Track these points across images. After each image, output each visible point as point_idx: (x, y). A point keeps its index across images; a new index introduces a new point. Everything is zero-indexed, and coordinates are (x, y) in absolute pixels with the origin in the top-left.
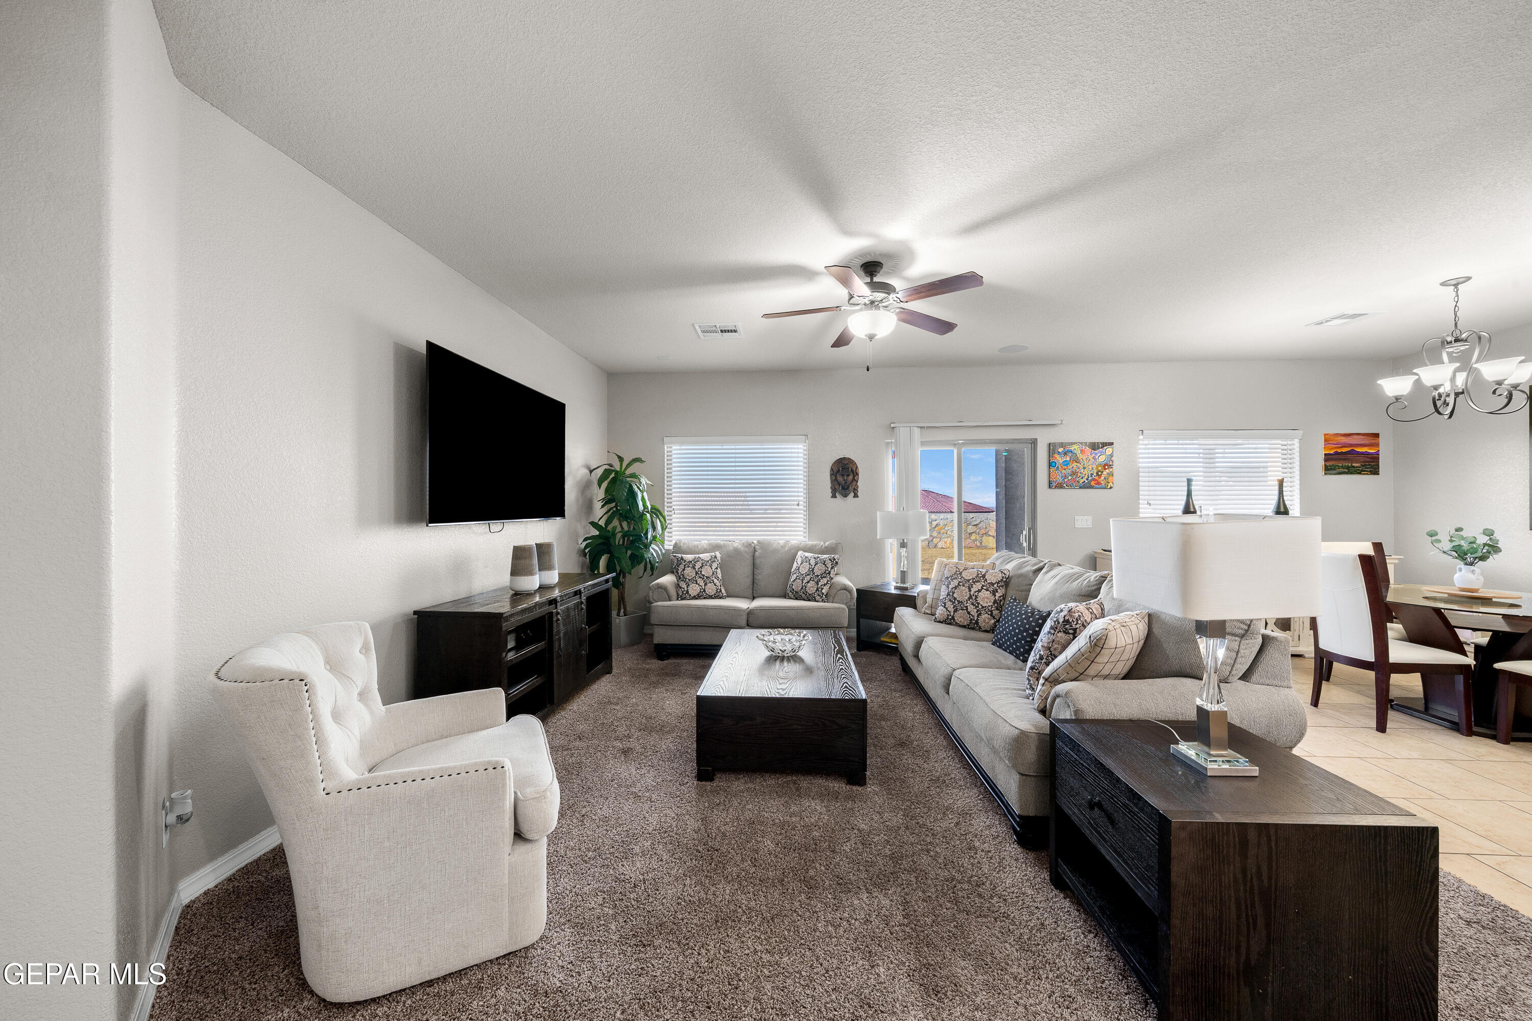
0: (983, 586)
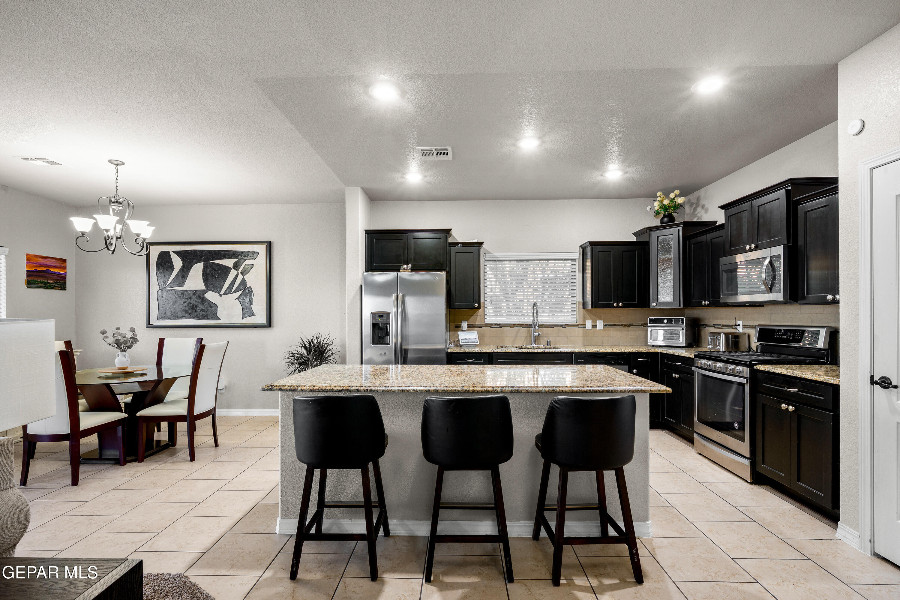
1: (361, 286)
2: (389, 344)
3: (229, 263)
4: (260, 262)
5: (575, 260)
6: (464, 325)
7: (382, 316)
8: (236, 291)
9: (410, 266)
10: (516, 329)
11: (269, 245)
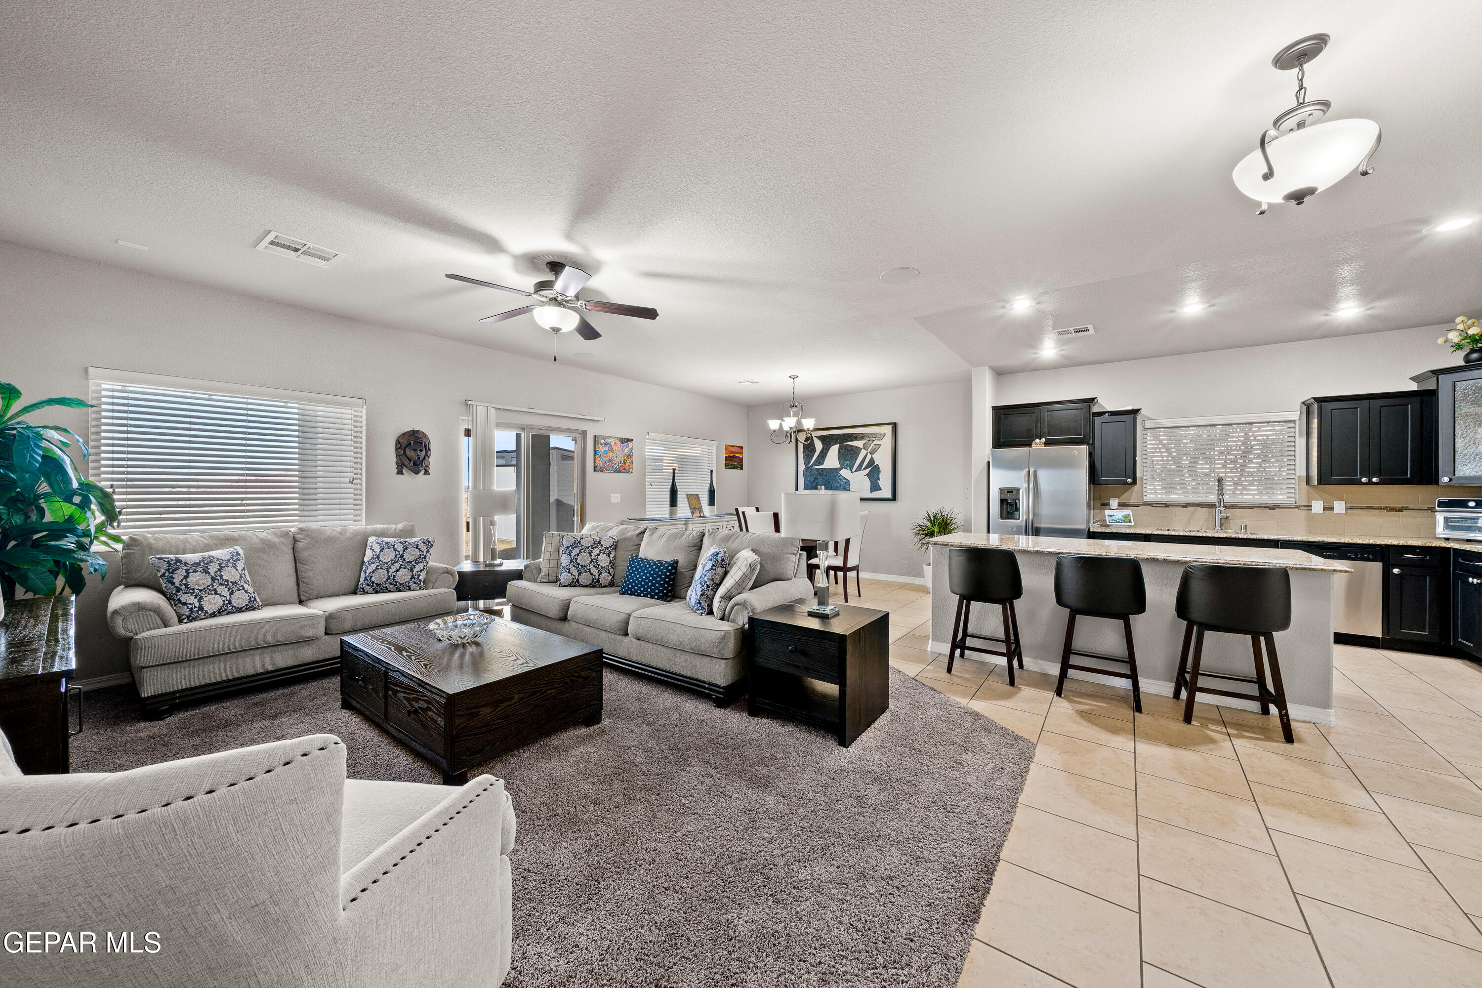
0: (601, 550)
1: (989, 463)
2: (1019, 519)
3: (859, 444)
4: (887, 442)
5: (1295, 421)
6: (1114, 503)
7: (1012, 492)
8: (865, 468)
9: (1043, 440)
10: (1190, 509)
11: (895, 426)
